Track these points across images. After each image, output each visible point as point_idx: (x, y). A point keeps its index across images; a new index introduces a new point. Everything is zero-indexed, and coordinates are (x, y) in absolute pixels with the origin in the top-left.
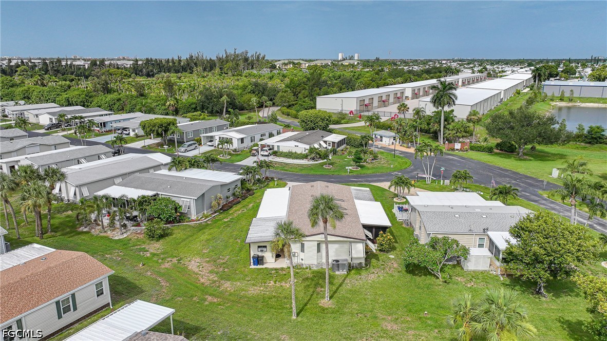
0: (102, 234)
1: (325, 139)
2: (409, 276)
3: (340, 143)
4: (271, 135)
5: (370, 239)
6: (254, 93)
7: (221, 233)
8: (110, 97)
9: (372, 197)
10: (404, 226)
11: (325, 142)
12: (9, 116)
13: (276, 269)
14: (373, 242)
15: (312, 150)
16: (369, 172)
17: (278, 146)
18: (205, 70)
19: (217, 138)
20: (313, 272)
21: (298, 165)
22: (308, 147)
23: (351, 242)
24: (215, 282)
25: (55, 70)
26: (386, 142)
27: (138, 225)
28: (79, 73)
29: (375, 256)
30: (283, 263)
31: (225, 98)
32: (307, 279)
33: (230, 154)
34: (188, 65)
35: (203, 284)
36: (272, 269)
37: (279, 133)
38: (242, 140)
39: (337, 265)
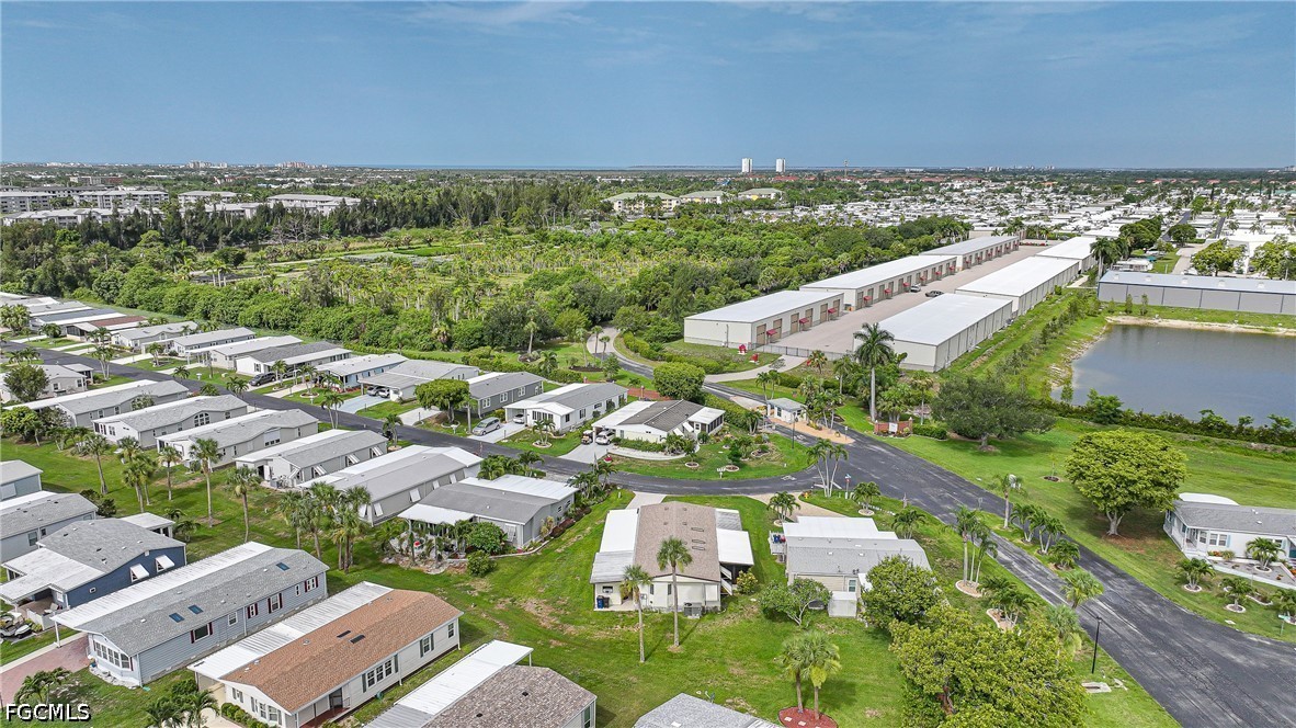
0: (413, 568)
1: (691, 419)
2: (767, 622)
3: (713, 425)
4: (610, 407)
5: (728, 580)
6: (577, 306)
7: (556, 568)
8: (335, 315)
9: (740, 524)
10: (778, 561)
11: (691, 423)
12: (180, 354)
13: (622, 612)
14: (733, 582)
15: (670, 439)
16: (750, 475)
17: (622, 432)
18: (475, 222)
19: (530, 412)
20: (663, 616)
21: (650, 461)
22: (665, 434)
23: (705, 584)
24: (557, 625)
25: (196, 228)
26: (786, 417)
27: (455, 556)
28: (238, 230)
29: (733, 598)
30: (631, 606)
31: (531, 326)
32: (656, 623)
33: (550, 440)
34: (441, 207)
35: (545, 628)
36: (619, 612)
37: (622, 403)
38: (567, 417)
39: (689, 608)
